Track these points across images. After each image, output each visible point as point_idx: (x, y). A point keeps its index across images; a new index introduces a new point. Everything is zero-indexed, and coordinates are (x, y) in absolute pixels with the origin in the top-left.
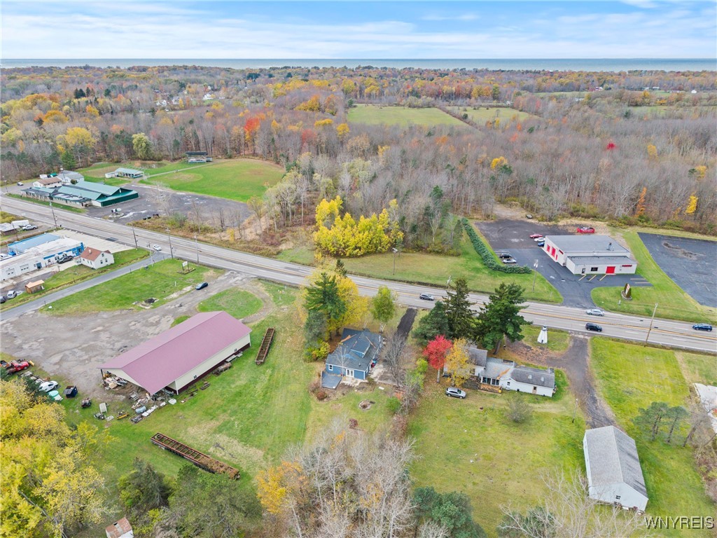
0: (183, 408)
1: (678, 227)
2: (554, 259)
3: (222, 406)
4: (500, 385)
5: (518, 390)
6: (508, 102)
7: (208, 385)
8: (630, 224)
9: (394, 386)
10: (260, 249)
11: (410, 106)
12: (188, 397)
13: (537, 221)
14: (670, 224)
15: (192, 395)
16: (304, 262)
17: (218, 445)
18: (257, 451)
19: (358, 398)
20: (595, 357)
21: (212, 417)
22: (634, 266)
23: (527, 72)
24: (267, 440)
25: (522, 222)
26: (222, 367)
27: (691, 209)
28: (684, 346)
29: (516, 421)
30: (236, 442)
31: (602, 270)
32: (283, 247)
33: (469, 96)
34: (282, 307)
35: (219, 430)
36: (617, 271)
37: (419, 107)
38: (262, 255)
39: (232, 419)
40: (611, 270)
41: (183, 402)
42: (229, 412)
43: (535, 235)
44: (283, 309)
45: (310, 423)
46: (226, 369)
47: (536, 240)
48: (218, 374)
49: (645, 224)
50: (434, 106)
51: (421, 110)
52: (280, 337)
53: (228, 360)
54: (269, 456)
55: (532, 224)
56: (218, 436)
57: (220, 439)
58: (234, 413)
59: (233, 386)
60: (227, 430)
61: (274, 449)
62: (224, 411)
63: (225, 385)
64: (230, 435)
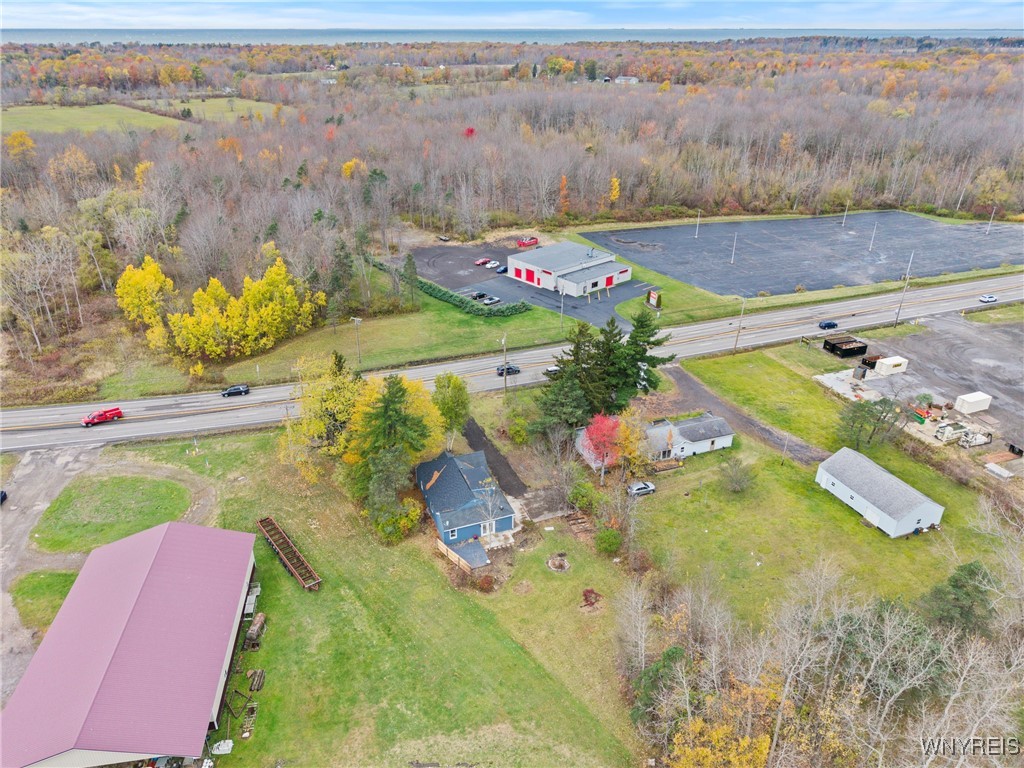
0: (262, 746)
1: (607, 218)
2: (535, 284)
3: (335, 694)
5: (694, 454)
6: (228, 90)
7: (262, 675)
8: (562, 225)
9: (562, 517)
10: (49, 392)
12: (249, 722)
13: (460, 243)
14: (602, 217)
15: (252, 711)
16: (174, 389)
18: (495, 727)
19: (536, 559)
20: (710, 383)
21: (342, 726)
22: (630, 270)
23: (210, 46)
24: (489, 701)
25: (440, 247)
26: (254, 629)
27: (615, 195)
29: (735, 492)
30: (441, 738)
31: (602, 285)
32: (93, 374)
33: (155, 82)
34: (230, 476)
35: (385, 737)
36: (615, 282)
37: (82, 105)
38: (61, 401)
39: (384, 704)
40: (609, 281)
41: (246, 735)
42: (362, 696)
43: (481, 261)
44: (236, 480)
45: (519, 637)
46: (262, 627)
47: (488, 266)
48: (255, 644)
49: (577, 222)
50: (107, 101)
52: (291, 525)
53: (250, 609)
54: (523, 724)
55: (455, 248)
56: (397, 749)
57: (408, 752)
58: (374, 693)
59: (313, 650)
60: (400, 729)
61: (517, 708)
62: (353, 701)
63: (294, 656)
64: (417, 734)
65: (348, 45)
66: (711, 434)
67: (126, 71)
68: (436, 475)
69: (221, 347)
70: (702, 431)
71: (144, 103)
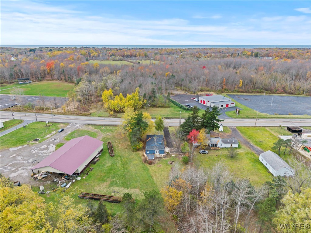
0: (86, 180)
1: (237, 91)
2: (205, 105)
3: (105, 175)
4: (218, 146)
5: (225, 147)
6: (152, 58)
7: (93, 169)
8: (223, 92)
9: (178, 154)
10: (81, 113)
11: (113, 60)
12: (85, 175)
13: (190, 94)
14: (235, 91)
15: (87, 174)
16: (106, 116)
17: (115, 192)
18: (136, 190)
19: (166, 161)
20: (242, 133)
21: (103, 181)
22: (235, 104)
23: (152, 49)
24: (138, 184)
25: (184, 95)
27: (241, 85)
28: (266, 126)
29: (232, 157)
30: (122, 188)
31: (224, 106)
32: (91, 111)
33: (135, 56)
34: (107, 133)
35: (111, 185)
36: (229, 106)
37: (117, 61)
38: (83, 115)
39: (114, 180)
40: (227, 106)
41: (84, 178)
42: (111, 177)
44: (108, 134)
45: (152, 174)
46: (97, 161)
47: (194, 99)
48: (94, 163)
49: (227, 91)
50: (123, 60)
51: (118, 61)
52: (115, 144)
53: (97, 157)
54: (143, 190)
55: (188, 95)
56: (112, 188)
57: (114, 189)
58: (113, 177)
59: (106, 167)
60: (115, 184)
61: (143, 187)
62: (108, 177)
63: (101, 167)
64: (118, 186)
65: (188, 49)
66: (231, 143)
67: (129, 53)
68: (150, 138)
69: (119, 109)
70: (229, 141)
71: (131, 61)
